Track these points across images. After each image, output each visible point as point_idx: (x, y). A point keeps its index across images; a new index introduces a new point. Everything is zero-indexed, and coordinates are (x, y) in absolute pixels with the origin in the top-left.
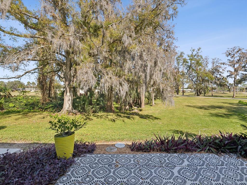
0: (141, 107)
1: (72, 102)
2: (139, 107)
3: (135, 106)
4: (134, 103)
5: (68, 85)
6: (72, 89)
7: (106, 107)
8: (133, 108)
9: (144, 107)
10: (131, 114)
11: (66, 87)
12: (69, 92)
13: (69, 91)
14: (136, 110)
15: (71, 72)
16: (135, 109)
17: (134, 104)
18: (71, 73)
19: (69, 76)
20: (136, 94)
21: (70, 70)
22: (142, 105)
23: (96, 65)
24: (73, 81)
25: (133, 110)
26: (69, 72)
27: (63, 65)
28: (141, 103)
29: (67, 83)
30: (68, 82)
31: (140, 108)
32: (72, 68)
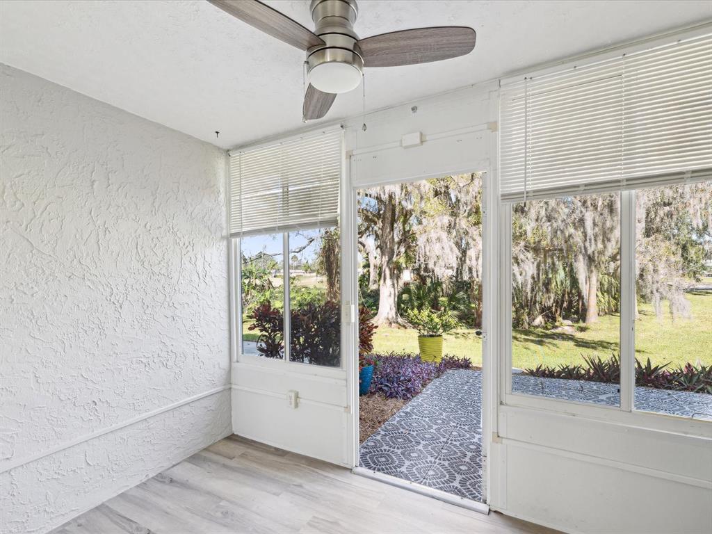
0: (584, 321)
1: (396, 300)
2: (577, 321)
3: (564, 318)
4: (561, 309)
5: (388, 263)
6: (395, 272)
7: (475, 316)
8: (557, 324)
9: (596, 321)
10: (547, 336)
11: (384, 267)
12: (391, 278)
13: (391, 275)
14: (566, 328)
15: (393, 234)
16: (566, 326)
17: (560, 313)
18: (393, 236)
19: (388, 244)
20: (568, 282)
21: (392, 229)
22: (588, 314)
23: (455, 220)
24: (399, 254)
25: (556, 327)
26: (390, 233)
27: (376, 219)
28: (585, 310)
29: (386, 259)
30: (387, 257)
31: (581, 324)
32: (395, 225)
